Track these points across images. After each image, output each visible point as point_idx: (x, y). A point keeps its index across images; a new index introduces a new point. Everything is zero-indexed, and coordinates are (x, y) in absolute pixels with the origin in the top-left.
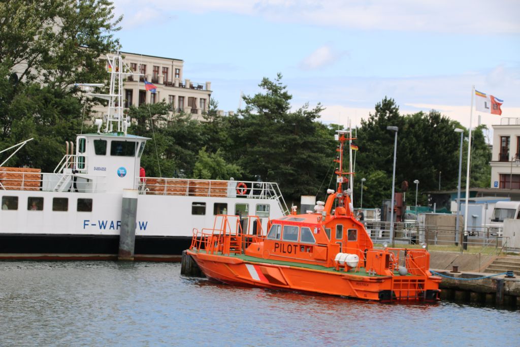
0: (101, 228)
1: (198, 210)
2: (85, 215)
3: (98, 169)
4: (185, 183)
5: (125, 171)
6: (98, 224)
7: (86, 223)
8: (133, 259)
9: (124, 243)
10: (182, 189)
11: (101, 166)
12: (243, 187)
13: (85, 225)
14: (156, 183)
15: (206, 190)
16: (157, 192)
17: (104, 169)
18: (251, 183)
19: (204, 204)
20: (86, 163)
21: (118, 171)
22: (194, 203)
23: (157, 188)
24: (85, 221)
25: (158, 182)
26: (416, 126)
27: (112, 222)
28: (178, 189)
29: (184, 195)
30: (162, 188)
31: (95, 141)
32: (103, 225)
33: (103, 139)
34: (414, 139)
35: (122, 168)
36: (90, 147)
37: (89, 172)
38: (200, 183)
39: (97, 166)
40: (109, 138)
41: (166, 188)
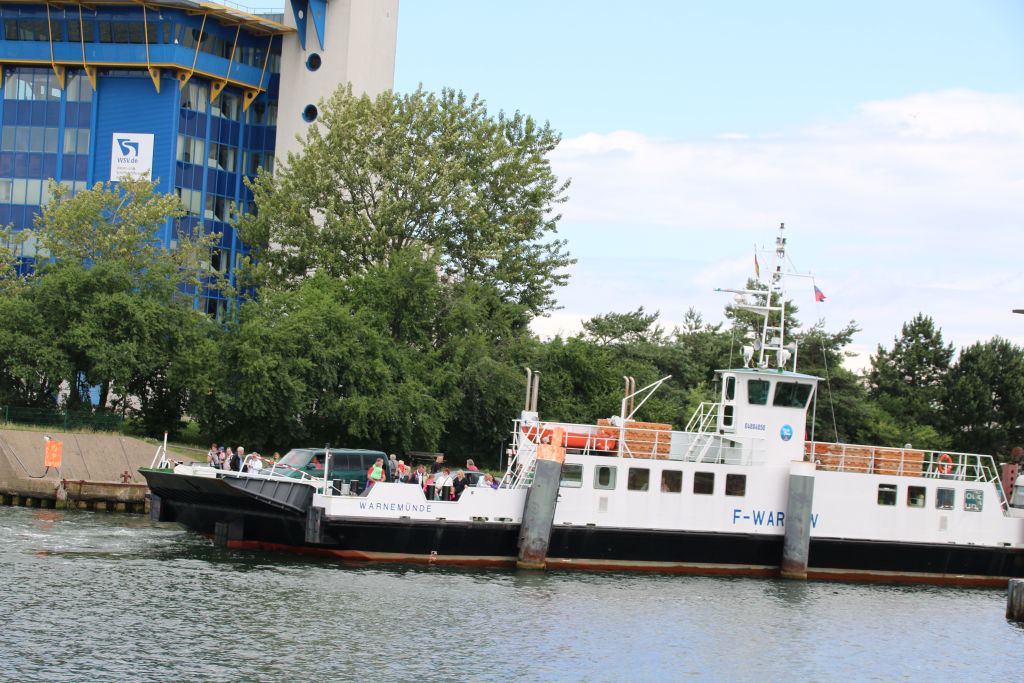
0: (756, 522)
1: (887, 497)
2: (735, 500)
3: (752, 427)
4: (866, 452)
5: (791, 432)
6: (752, 518)
7: (737, 514)
8: (806, 575)
9: (794, 549)
10: (862, 461)
11: (757, 423)
12: (947, 461)
13: (735, 517)
14: (826, 452)
15: (894, 464)
16: (828, 466)
17: (762, 427)
18: (958, 456)
19: (894, 487)
20: (734, 416)
21: (782, 432)
22: (881, 486)
23: (829, 460)
24: (736, 511)
25: (830, 450)
26: (980, 360)
27: (771, 514)
28: (857, 461)
29: (864, 471)
30: (835, 460)
31: (751, 383)
32: (758, 519)
33: (763, 379)
34: (979, 380)
35: (787, 427)
36: (742, 390)
37: (738, 431)
38: (887, 453)
39: (750, 422)
40: (774, 379)
41: (842, 461)
